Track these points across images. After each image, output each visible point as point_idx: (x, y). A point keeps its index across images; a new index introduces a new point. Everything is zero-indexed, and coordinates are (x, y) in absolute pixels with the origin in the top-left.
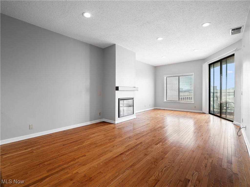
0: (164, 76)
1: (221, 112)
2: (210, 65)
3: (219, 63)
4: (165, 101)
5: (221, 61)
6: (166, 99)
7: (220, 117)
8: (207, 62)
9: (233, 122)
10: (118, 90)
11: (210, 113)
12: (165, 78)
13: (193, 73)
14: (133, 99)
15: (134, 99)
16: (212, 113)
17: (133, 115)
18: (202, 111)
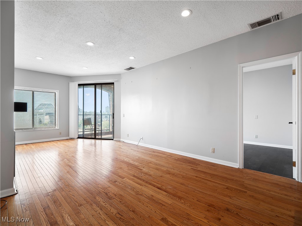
1: (95, 134)
2: (80, 85)
5: (95, 85)
7: (94, 138)
8: (77, 82)
9: (113, 139)
11: (79, 138)
13: (58, 91)
18: (69, 136)
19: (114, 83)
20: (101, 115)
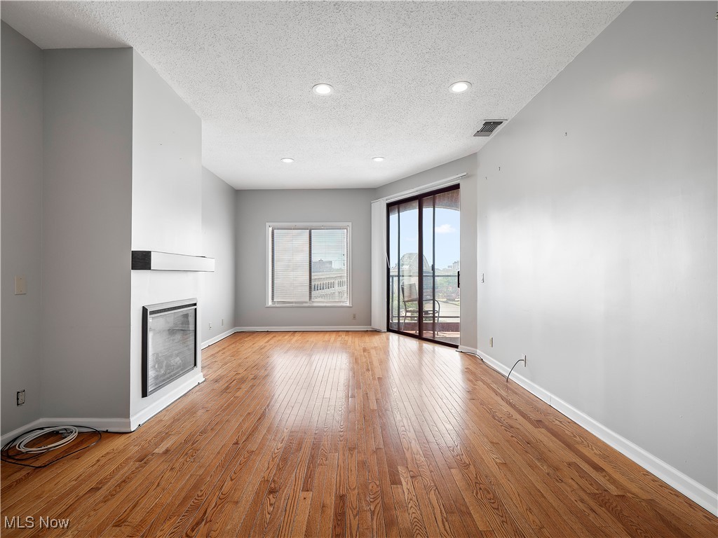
0: (268, 224)
1: (421, 326)
2: (391, 207)
3: (416, 204)
4: (270, 303)
5: (420, 200)
6: (273, 299)
7: (419, 337)
8: (385, 198)
9: (456, 347)
10: (150, 269)
11: (389, 330)
12: (271, 229)
13: (350, 224)
14: (195, 304)
15: (198, 307)
16: (395, 328)
17: (195, 369)
18: (371, 325)
19: (459, 184)
20: (434, 276)
